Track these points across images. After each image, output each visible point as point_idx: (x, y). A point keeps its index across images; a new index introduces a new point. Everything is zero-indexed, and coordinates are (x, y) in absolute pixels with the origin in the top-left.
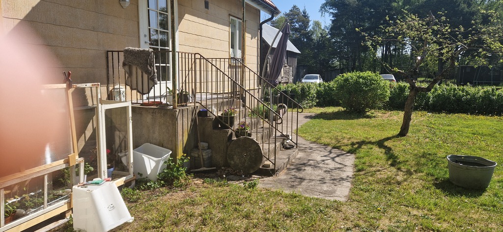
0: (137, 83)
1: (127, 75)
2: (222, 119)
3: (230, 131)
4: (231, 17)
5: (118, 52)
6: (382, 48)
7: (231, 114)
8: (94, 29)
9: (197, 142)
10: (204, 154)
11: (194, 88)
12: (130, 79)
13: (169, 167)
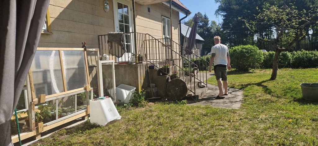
0: (115, 52)
1: (110, 48)
2: (162, 70)
3: (167, 76)
4: (163, 17)
5: (105, 35)
6: (257, 34)
7: (167, 67)
8: (92, 24)
9: (149, 83)
10: (153, 90)
11: (146, 53)
12: (111, 50)
13: (135, 96)
